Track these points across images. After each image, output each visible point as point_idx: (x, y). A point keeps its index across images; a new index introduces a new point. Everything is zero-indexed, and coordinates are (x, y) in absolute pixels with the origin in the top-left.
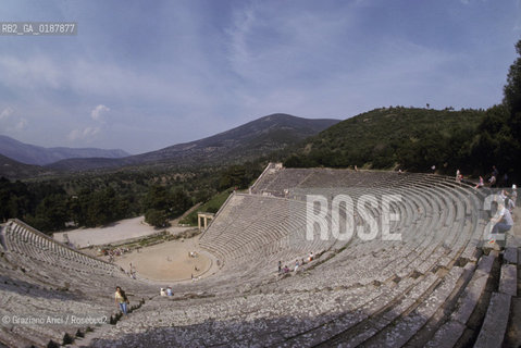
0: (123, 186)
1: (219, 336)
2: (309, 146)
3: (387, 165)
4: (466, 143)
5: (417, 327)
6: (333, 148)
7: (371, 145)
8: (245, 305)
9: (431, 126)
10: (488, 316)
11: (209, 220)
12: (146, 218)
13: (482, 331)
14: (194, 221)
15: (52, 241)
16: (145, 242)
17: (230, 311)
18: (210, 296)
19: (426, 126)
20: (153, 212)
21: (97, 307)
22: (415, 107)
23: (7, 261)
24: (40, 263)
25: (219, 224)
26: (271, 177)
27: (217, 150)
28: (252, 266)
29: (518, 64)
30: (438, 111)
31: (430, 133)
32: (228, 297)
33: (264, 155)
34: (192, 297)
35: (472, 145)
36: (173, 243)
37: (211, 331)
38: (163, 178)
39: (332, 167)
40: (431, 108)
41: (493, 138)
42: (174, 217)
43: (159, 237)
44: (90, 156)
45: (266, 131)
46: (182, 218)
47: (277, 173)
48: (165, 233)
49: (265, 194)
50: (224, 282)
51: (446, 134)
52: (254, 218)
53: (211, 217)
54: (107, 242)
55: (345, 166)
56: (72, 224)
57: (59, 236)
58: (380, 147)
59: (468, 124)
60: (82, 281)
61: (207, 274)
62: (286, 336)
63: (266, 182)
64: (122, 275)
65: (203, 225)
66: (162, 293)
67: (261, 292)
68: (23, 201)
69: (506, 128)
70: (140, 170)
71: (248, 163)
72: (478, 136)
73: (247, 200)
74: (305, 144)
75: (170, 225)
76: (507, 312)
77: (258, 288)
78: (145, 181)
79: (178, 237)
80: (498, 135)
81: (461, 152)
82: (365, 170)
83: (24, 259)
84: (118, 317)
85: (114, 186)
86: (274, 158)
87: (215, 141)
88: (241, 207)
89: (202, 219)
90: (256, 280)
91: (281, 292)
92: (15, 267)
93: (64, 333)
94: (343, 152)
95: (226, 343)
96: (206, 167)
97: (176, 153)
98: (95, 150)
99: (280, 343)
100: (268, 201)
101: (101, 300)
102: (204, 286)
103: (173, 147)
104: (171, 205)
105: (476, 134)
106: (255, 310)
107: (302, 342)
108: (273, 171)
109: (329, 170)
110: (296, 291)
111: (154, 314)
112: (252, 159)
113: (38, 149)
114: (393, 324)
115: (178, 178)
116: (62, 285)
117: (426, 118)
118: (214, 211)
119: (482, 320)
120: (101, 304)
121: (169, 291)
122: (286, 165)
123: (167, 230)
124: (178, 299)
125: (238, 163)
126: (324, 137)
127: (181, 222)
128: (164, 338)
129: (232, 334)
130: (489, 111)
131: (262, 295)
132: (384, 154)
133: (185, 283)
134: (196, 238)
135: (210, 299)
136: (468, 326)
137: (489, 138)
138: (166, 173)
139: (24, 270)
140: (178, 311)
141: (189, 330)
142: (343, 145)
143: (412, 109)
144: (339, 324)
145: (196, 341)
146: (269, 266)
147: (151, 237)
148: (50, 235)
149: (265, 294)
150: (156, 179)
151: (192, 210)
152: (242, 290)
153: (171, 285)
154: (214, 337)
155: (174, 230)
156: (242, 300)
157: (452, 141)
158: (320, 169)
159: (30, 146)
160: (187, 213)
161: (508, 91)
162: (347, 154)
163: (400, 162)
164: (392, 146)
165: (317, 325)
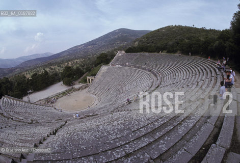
0: (52, 69)
1: (102, 133)
2: (137, 43)
3: (174, 52)
4: (212, 44)
5: (192, 125)
6: (148, 44)
7: (166, 42)
8: (112, 117)
9: (195, 35)
10: (225, 122)
11: (92, 80)
12: (63, 82)
13: (222, 129)
14: (85, 81)
15: (23, 101)
16: (64, 94)
17: (106, 121)
18: (96, 115)
19: (193, 35)
20: (66, 79)
21: (46, 128)
22: (187, 26)
23: (5, 117)
24: (18, 113)
25: (97, 81)
26: (119, 58)
27: (94, 47)
28: (114, 100)
29: (238, 13)
30: (198, 29)
31: (194, 38)
32: (104, 114)
33: (116, 48)
34: (88, 116)
35: (214, 45)
36: (77, 92)
37: (98, 131)
38: (70, 63)
39: (148, 52)
40: (195, 27)
41: (225, 43)
42: (76, 80)
43: (70, 90)
44: (35, 58)
45: (116, 37)
46: (80, 80)
47: (122, 56)
48: (73, 88)
49: (117, 66)
50: (101, 108)
51: (202, 39)
52: (113, 77)
53: (93, 78)
54: (47, 97)
55: (154, 52)
56: (30, 91)
57: (25, 99)
58: (171, 43)
59: (213, 36)
60: (38, 117)
61: (93, 105)
62: (132, 130)
63: (117, 60)
64: (55, 111)
65: (89, 82)
66: (74, 116)
67: (119, 111)
68: (7, 86)
69: (231, 39)
70: (59, 60)
71: (108, 52)
72: (217, 42)
73: (109, 69)
74: (135, 42)
75: (74, 84)
76: (233, 122)
77: (117, 109)
78: (62, 65)
79: (79, 89)
80: (227, 42)
81: (209, 48)
82: (164, 54)
83: (11, 114)
84: (56, 131)
85: (47, 70)
86: (121, 49)
87: (93, 43)
88: (106, 72)
89: (89, 79)
90: (116, 106)
91: (128, 110)
92: (9, 118)
93: (34, 144)
94: (153, 45)
95: (106, 136)
96: (89, 55)
97: (75, 50)
98: (38, 54)
99: (130, 133)
100: (119, 69)
101: (48, 124)
102: (93, 111)
103: (73, 48)
104: (74, 75)
105: (217, 40)
106: (117, 119)
107: (140, 132)
108: (120, 55)
109: (147, 54)
110: (135, 110)
111: (72, 127)
112: (110, 50)
113: (11, 60)
114: (180, 124)
115: (77, 62)
116: (30, 121)
117: (192, 31)
118: (94, 75)
119: (222, 124)
120: (48, 126)
121: (77, 115)
122: (126, 52)
123: (74, 87)
124: (82, 118)
125: (104, 52)
126: (144, 38)
127: (80, 82)
128: (78, 137)
129: (108, 132)
130: (223, 31)
131: (119, 112)
132: (172, 46)
133: (84, 110)
134: (87, 89)
135: (96, 116)
136: (216, 126)
137: (223, 43)
138: (71, 60)
139: (12, 119)
140: (83, 124)
141: (88, 132)
142: (152, 42)
143: (186, 27)
144: (156, 124)
145: (92, 136)
146: (121, 99)
147: (67, 91)
148: (22, 99)
149: (121, 111)
150: (66, 64)
151: (84, 76)
152: (110, 110)
153: (78, 112)
154: (100, 133)
155: (77, 86)
156: (110, 115)
157: (205, 42)
158: (142, 53)
159: (8, 60)
160: (82, 78)
161: (232, 24)
162: (155, 46)
163: (180, 50)
164: (176, 43)
165: (146, 124)
